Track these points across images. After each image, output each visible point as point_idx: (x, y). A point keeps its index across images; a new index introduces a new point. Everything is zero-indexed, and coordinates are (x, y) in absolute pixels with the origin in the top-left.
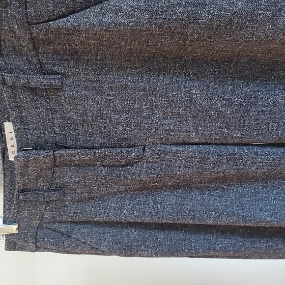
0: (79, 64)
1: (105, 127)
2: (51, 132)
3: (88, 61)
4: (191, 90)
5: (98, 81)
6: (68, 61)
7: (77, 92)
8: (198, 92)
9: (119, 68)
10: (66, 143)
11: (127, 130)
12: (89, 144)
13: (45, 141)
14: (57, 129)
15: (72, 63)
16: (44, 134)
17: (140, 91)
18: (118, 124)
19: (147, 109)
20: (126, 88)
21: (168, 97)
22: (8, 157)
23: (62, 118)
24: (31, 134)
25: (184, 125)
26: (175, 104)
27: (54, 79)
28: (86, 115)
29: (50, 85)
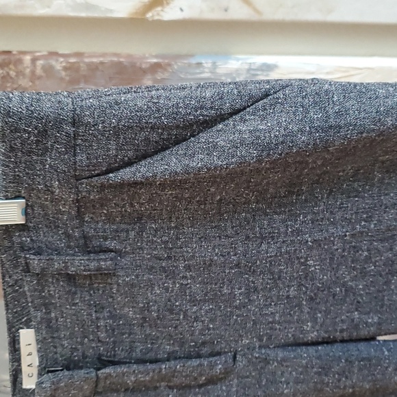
0: (142, 235)
1: (176, 327)
2: (93, 340)
3: (156, 231)
4: (307, 260)
5: (169, 258)
6: (127, 231)
7: (137, 276)
8: (318, 263)
9: (202, 237)
10: (114, 355)
11: (209, 329)
12: (151, 355)
13: (83, 354)
14: (102, 335)
15: (132, 234)
16: (82, 343)
17: (231, 268)
18: (196, 319)
19: (240, 294)
20: (210, 265)
21: (272, 274)
22: (21, 384)
23: (112, 317)
24: (62, 345)
25: (295, 312)
26: (283, 283)
27: (105, 260)
28: (148, 310)
29: (99, 269)
